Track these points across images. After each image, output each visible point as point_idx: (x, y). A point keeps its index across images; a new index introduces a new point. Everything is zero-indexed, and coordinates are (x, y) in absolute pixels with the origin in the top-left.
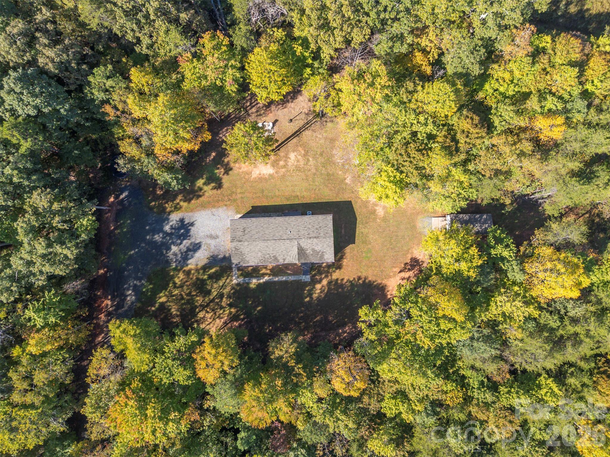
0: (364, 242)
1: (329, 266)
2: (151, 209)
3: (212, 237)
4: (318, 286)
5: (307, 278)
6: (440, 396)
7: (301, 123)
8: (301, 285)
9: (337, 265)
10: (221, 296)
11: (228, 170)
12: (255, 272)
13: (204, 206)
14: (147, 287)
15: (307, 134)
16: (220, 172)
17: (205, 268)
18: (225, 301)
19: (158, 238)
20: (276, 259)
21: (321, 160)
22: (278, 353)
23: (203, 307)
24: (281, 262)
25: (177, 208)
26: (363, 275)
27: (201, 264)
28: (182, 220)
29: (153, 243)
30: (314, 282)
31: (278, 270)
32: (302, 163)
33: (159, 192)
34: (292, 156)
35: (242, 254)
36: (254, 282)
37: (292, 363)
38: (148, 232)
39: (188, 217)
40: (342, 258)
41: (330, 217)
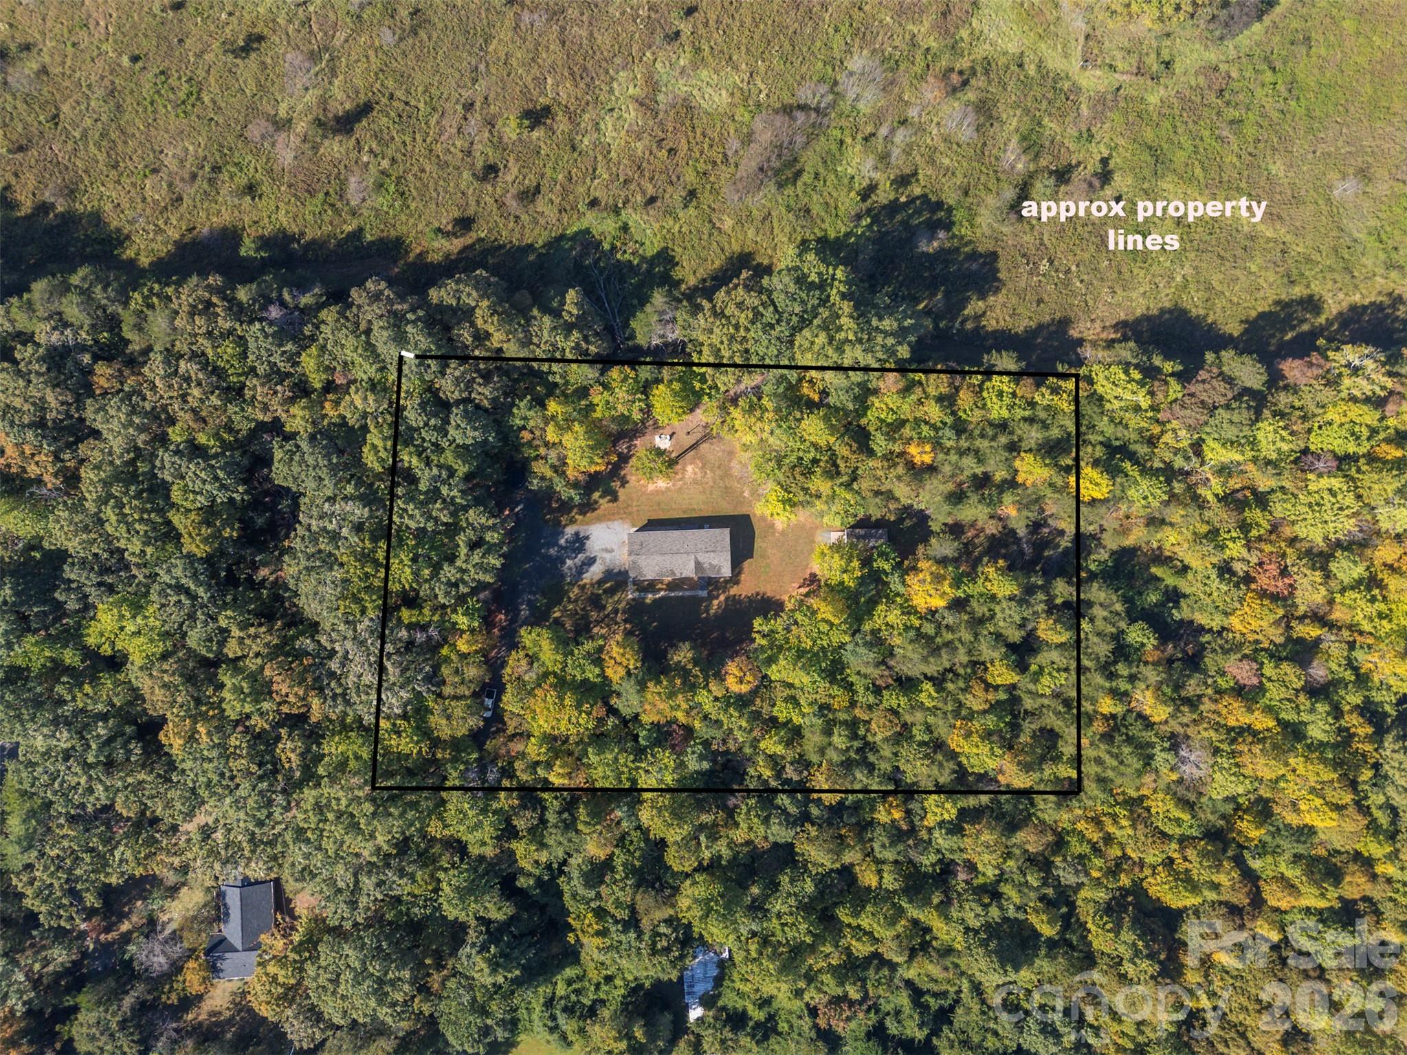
0: (763, 557)
1: (726, 582)
2: (547, 522)
3: (607, 550)
4: (715, 602)
5: (704, 594)
6: (827, 700)
7: (699, 436)
8: (697, 601)
9: (735, 579)
10: (616, 611)
11: (624, 482)
12: (651, 586)
13: (599, 519)
14: (541, 601)
15: (704, 447)
16: (616, 484)
17: (600, 582)
18: (620, 617)
19: (553, 551)
20: (673, 573)
21: (719, 472)
22: (676, 658)
23: (598, 623)
24: (678, 576)
25: (572, 521)
26: (762, 590)
27: (596, 578)
28: (577, 534)
29: (548, 558)
30: (711, 597)
31: (675, 585)
32: (699, 476)
33: (554, 505)
34: (690, 468)
35: (639, 568)
36: (650, 597)
37: (690, 666)
38: (543, 546)
39: (583, 530)
40: (739, 573)
41: (727, 531)
